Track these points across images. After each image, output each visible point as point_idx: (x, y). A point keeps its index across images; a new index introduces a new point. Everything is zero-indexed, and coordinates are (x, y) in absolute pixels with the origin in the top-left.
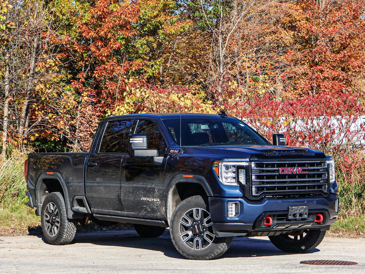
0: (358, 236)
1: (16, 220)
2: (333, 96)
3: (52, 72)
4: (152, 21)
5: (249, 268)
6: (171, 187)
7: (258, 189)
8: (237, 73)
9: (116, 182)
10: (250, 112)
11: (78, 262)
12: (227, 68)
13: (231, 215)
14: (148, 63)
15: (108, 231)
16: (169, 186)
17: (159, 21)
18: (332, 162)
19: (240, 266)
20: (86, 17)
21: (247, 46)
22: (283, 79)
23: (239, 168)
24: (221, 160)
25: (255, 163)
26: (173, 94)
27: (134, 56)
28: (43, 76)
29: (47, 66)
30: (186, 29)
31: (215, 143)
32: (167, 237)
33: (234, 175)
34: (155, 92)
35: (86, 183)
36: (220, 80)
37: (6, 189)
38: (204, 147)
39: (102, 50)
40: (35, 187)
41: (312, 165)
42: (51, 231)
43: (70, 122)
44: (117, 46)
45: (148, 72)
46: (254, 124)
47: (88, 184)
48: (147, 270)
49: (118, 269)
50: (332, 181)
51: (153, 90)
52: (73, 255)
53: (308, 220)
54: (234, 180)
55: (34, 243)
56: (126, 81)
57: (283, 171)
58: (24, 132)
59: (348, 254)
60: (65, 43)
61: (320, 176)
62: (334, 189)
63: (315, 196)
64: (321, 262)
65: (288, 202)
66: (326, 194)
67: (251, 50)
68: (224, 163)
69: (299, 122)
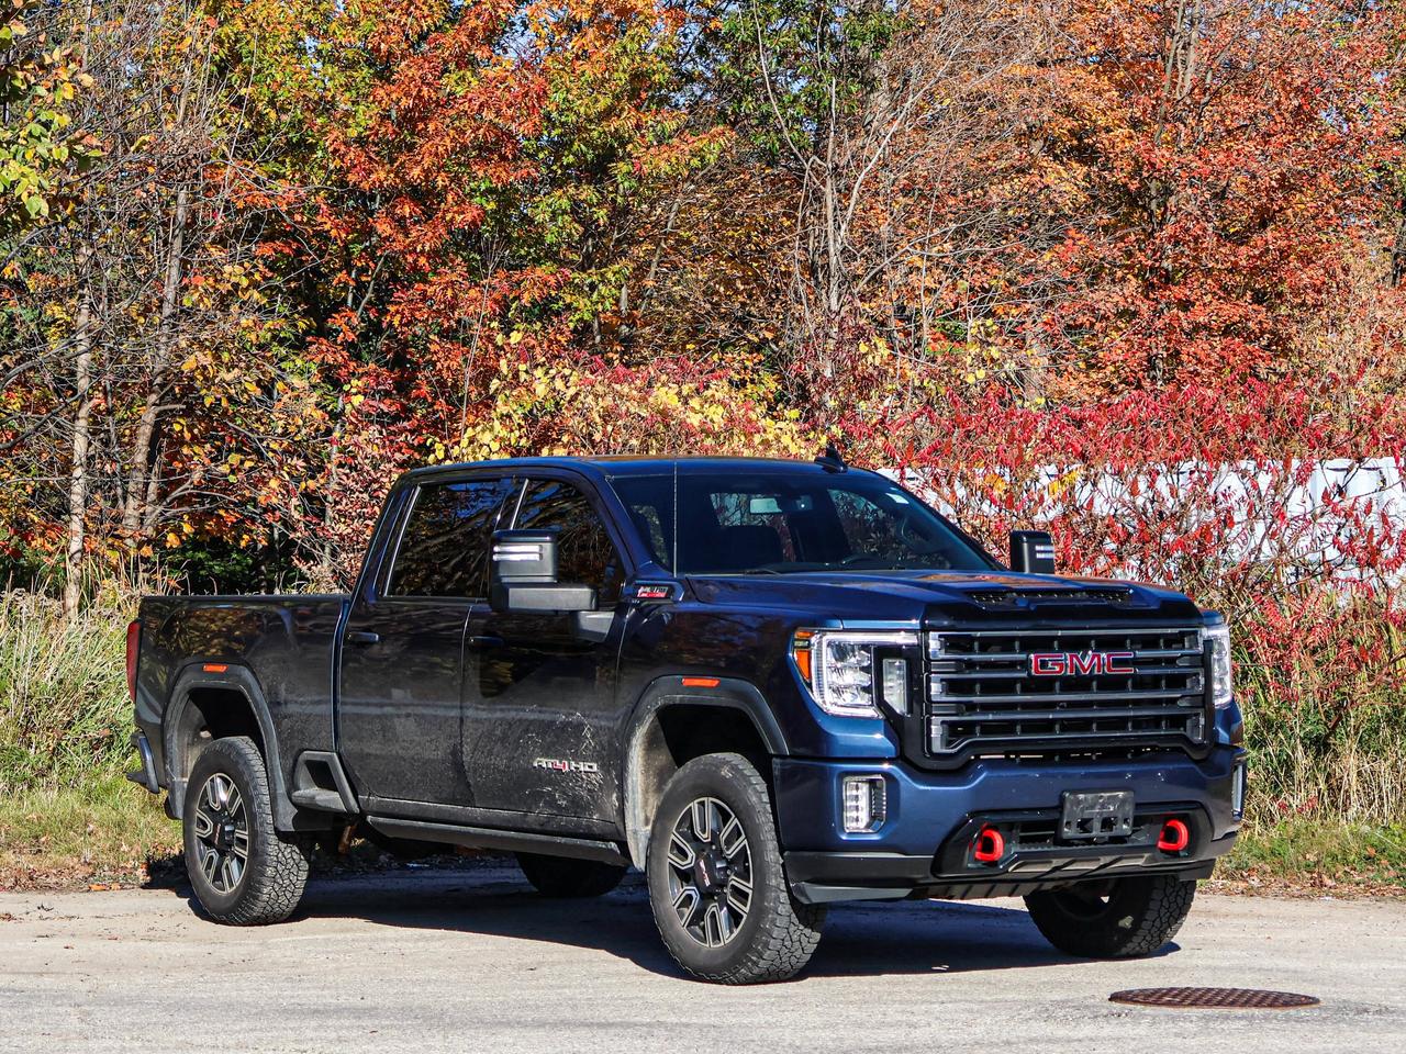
0: (1316, 890)
1: (101, 834)
2: (1226, 393)
3: (241, 308)
4: (591, 130)
5: (924, 1019)
6: (640, 720)
7: (953, 731)
8: (890, 312)
9: (449, 704)
10: (934, 449)
11: (308, 993)
12: (851, 294)
13: (854, 824)
14: (577, 277)
15: (425, 873)
16: (632, 720)
17: (617, 130)
18: (1222, 633)
19: (890, 1011)
20: (360, 117)
21: (922, 218)
22: (1050, 331)
23: (882, 653)
24: (818, 623)
25: (940, 636)
26: (663, 385)
27: (529, 253)
28: (208, 322)
29: (224, 288)
30: (712, 159)
31: (804, 564)
32: (637, 896)
33: (865, 679)
34: (600, 378)
35: (339, 705)
36: (827, 335)
37: (69, 722)
38: (761, 579)
39: (414, 234)
40: (163, 717)
41: (1150, 642)
42: (218, 876)
43: (303, 485)
44: (469, 217)
45: (577, 309)
46: (946, 490)
47: (349, 709)
48: (554, 1025)
49: (447, 1020)
50: (1220, 702)
51: (592, 373)
52: (295, 965)
53: (1133, 841)
54: (865, 699)
55: (157, 918)
56: (499, 339)
57: (1044, 664)
58: (142, 520)
59: (1282, 963)
60: (285, 208)
61: (1177, 682)
62: (1227, 729)
63: (1158, 755)
64: (1187, 997)
65: (1065, 776)
66: (1198, 747)
67: (937, 231)
68: (830, 636)
69: (1107, 484)
